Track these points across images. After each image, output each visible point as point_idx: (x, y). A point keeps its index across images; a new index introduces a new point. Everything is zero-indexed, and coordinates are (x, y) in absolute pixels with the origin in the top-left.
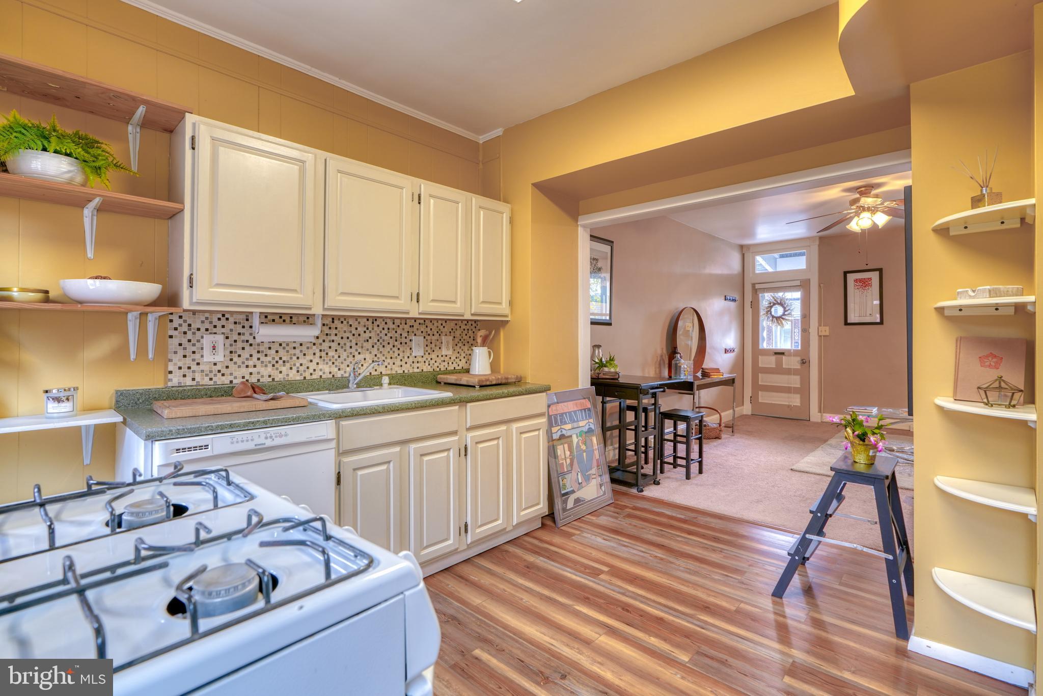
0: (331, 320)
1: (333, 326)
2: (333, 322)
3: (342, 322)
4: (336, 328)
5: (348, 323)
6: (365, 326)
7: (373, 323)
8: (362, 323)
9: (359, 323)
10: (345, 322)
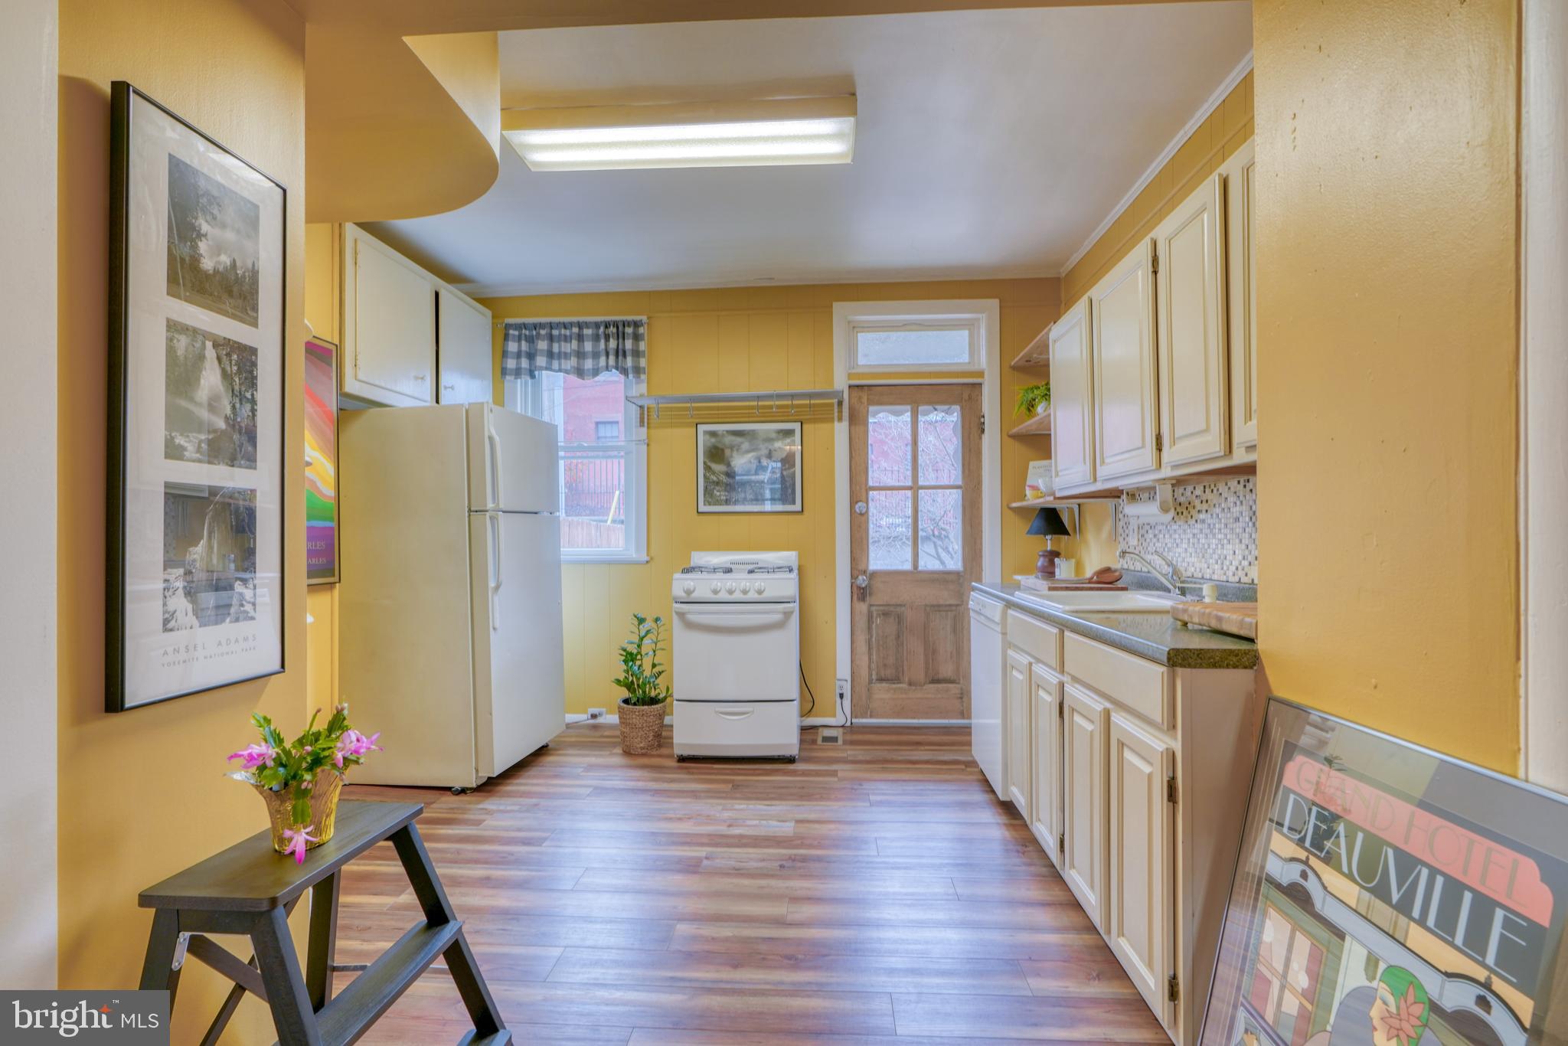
0: (1202, 488)
1: (1204, 499)
2: (1205, 492)
3: (1212, 491)
4: (1207, 501)
5: (1218, 490)
6: (1235, 493)
7: (1245, 486)
8: (1232, 489)
9: (1229, 488)
10: (1215, 491)
